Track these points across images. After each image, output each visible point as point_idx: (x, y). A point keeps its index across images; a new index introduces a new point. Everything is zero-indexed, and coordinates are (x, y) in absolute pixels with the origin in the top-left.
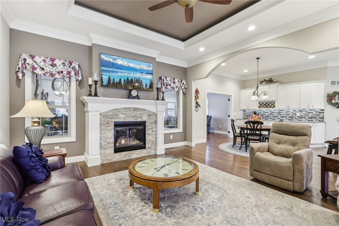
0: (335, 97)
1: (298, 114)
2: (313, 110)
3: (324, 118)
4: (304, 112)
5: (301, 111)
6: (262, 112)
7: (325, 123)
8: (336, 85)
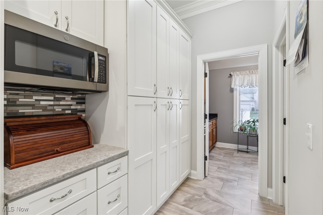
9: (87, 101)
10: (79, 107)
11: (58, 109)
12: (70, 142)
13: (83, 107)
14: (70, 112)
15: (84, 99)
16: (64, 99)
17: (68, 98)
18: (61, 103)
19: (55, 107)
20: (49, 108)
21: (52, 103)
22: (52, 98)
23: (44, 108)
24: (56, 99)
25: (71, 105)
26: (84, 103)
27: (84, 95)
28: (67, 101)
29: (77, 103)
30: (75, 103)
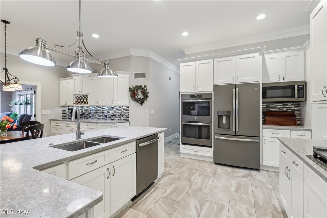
0: (137, 91)
1: (111, 112)
2: (122, 107)
3: (129, 117)
4: (115, 110)
5: (113, 108)
6: (84, 110)
7: (130, 122)
8: (140, 78)
9: (301, 105)
10: (296, 109)
11: (285, 109)
12: (286, 122)
13: (299, 108)
14: (291, 111)
15: (299, 104)
16: (288, 105)
17: (290, 104)
18: (286, 107)
19: (283, 108)
20: (281, 109)
21: (282, 107)
22: (282, 105)
23: (279, 109)
24: (284, 105)
25: (291, 108)
26: (299, 107)
27: (299, 103)
28: (289, 106)
29: (295, 107)
30: (293, 107)
